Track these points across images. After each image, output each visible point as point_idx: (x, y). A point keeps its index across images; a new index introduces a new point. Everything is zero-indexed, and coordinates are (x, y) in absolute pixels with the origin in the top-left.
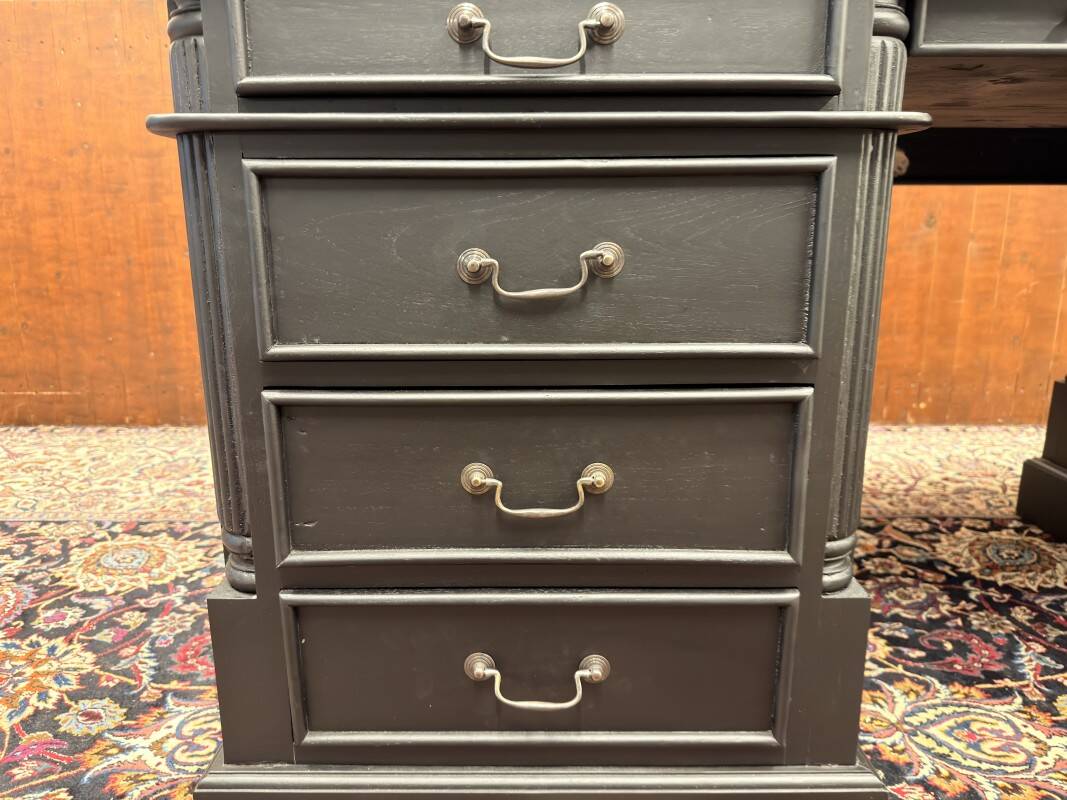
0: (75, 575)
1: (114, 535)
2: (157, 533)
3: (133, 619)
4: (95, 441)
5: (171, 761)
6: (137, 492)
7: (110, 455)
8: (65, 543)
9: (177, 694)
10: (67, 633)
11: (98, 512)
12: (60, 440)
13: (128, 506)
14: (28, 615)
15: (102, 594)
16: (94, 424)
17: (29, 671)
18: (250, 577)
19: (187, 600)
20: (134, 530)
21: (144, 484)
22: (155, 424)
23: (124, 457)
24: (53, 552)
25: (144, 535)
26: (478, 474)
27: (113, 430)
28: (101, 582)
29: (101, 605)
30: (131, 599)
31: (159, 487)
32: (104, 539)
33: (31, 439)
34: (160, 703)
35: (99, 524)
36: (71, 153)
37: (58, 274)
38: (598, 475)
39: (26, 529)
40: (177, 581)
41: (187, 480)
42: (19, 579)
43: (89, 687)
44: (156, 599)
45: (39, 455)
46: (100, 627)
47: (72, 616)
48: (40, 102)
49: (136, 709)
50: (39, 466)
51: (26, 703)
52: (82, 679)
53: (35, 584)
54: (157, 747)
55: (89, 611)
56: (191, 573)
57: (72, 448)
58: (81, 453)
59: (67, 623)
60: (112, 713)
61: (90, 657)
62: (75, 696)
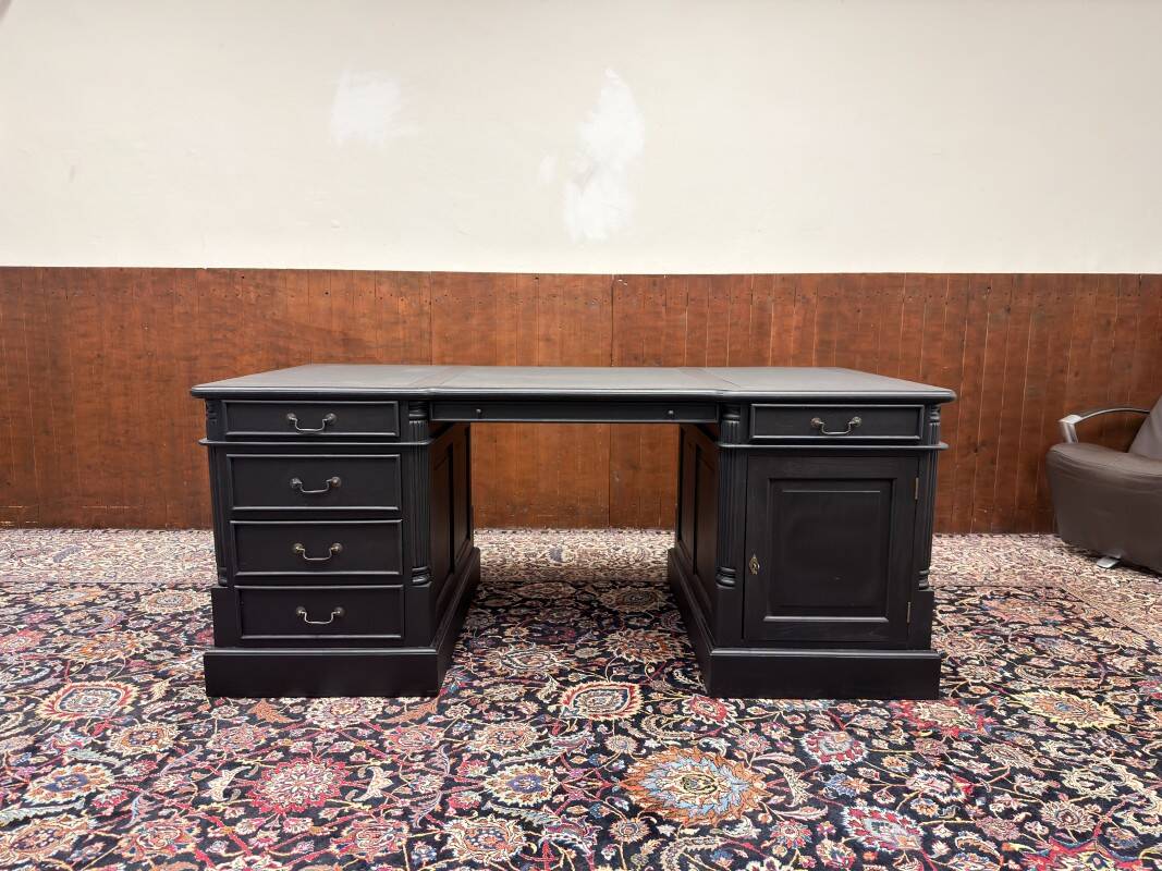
0: (144, 606)
1: (163, 590)
2: (186, 589)
3: (176, 624)
4: (146, 539)
5: (194, 667)
6: (175, 569)
7: (157, 548)
8: (137, 593)
9: (196, 649)
10: (145, 629)
11: (153, 579)
12: (124, 538)
13: (170, 576)
14: (124, 623)
15: (160, 614)
16: (144, 528)
17: (129, 642)
18: (225, 581)
19: (202, 617)
20: (175, 587)
21: (179, 564)
22: (185, 529)
23: (164, 549)
24: (131, 597)
25: (180, 590)
26: (298, 547)
27: (157, 532)
28: (159, 610)
29: (160, 619)
30: (174, 617)
31: (188, 566)
32: (158, 592)
33: (104, 537)
34: (190, 651)
35: (154, 584)
36: (140, 358)
37: (127, 432)
38: (337, 547)
39: (115, 586)
40: (198, 610)
41: (205, 562)
42: (116, 608)
43: (157, 646)
44: (187, 617)
45: (112, 547)
46: (160, 627)
47: (145, 623)
48: (122, 327)
49: (178, 653)
50: (114, 554)
51: (130, 651)
52: (154, 644)
53: (125, 611)
54: (188, 663)
55: (153, 621)
56: (205, 606)
57: (133, 543)
58: (139, 546)
59: (144, 625)
60: (169, 655)
61: (157, 637)
62: (152, 650)
